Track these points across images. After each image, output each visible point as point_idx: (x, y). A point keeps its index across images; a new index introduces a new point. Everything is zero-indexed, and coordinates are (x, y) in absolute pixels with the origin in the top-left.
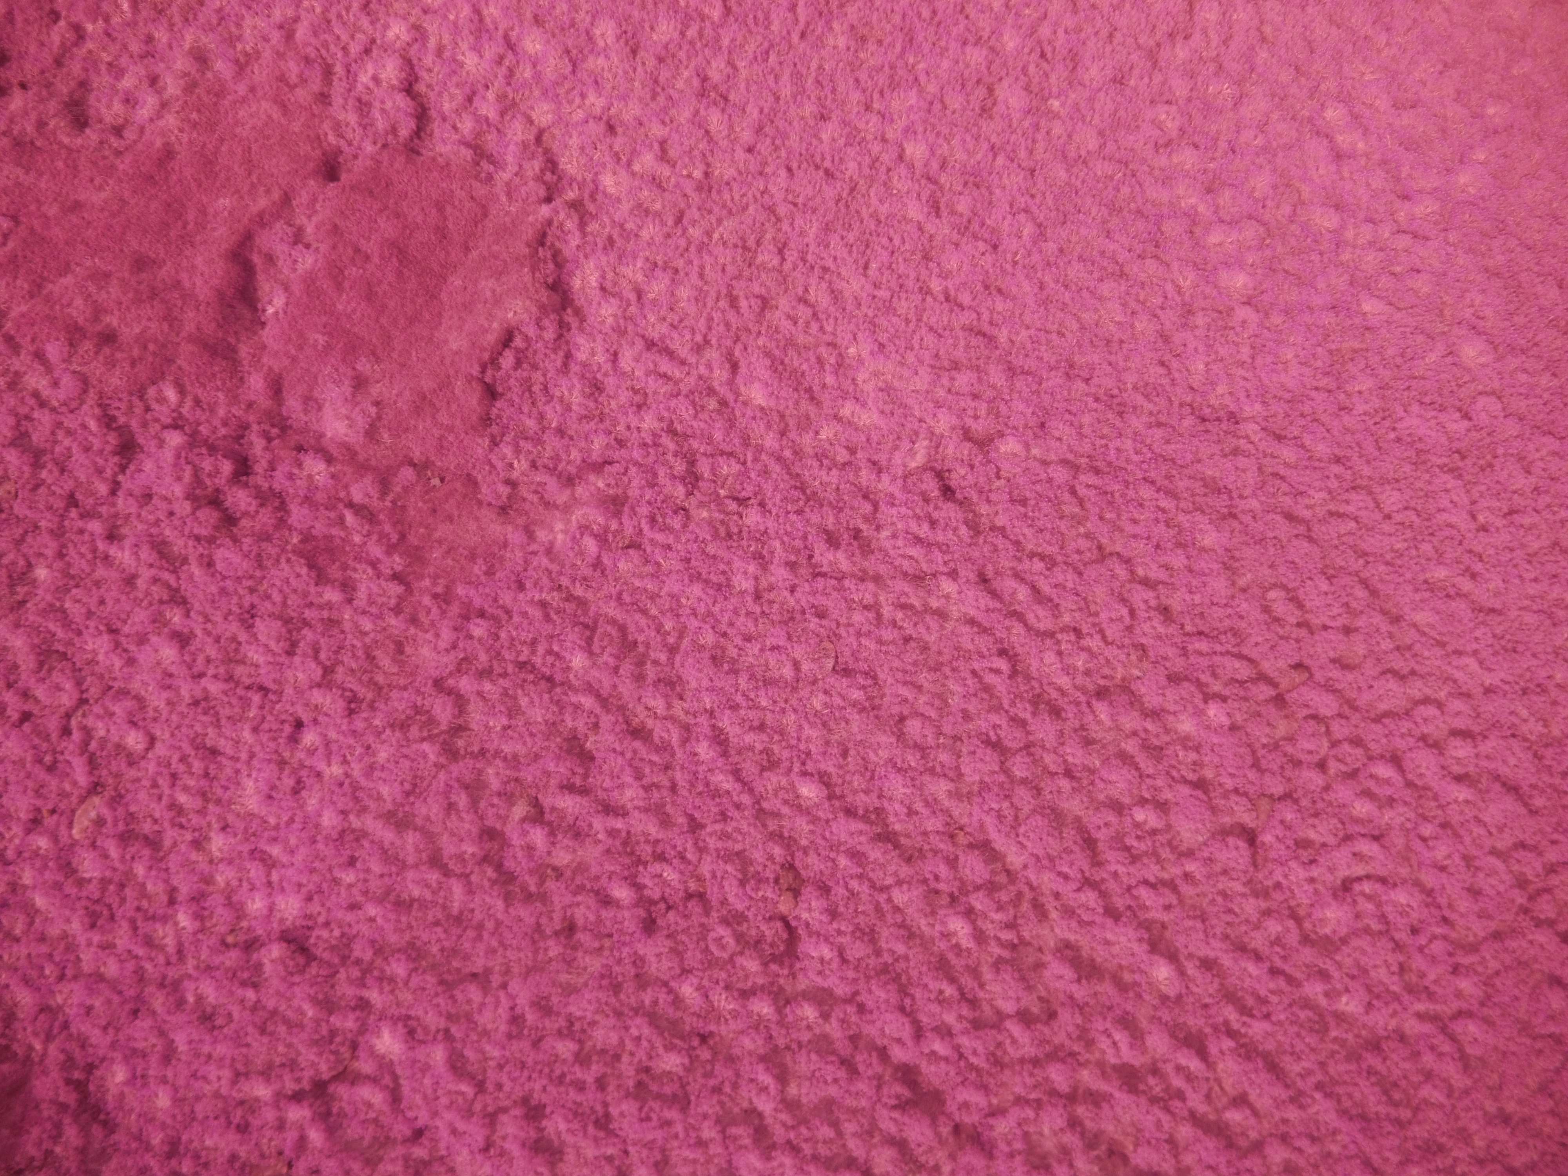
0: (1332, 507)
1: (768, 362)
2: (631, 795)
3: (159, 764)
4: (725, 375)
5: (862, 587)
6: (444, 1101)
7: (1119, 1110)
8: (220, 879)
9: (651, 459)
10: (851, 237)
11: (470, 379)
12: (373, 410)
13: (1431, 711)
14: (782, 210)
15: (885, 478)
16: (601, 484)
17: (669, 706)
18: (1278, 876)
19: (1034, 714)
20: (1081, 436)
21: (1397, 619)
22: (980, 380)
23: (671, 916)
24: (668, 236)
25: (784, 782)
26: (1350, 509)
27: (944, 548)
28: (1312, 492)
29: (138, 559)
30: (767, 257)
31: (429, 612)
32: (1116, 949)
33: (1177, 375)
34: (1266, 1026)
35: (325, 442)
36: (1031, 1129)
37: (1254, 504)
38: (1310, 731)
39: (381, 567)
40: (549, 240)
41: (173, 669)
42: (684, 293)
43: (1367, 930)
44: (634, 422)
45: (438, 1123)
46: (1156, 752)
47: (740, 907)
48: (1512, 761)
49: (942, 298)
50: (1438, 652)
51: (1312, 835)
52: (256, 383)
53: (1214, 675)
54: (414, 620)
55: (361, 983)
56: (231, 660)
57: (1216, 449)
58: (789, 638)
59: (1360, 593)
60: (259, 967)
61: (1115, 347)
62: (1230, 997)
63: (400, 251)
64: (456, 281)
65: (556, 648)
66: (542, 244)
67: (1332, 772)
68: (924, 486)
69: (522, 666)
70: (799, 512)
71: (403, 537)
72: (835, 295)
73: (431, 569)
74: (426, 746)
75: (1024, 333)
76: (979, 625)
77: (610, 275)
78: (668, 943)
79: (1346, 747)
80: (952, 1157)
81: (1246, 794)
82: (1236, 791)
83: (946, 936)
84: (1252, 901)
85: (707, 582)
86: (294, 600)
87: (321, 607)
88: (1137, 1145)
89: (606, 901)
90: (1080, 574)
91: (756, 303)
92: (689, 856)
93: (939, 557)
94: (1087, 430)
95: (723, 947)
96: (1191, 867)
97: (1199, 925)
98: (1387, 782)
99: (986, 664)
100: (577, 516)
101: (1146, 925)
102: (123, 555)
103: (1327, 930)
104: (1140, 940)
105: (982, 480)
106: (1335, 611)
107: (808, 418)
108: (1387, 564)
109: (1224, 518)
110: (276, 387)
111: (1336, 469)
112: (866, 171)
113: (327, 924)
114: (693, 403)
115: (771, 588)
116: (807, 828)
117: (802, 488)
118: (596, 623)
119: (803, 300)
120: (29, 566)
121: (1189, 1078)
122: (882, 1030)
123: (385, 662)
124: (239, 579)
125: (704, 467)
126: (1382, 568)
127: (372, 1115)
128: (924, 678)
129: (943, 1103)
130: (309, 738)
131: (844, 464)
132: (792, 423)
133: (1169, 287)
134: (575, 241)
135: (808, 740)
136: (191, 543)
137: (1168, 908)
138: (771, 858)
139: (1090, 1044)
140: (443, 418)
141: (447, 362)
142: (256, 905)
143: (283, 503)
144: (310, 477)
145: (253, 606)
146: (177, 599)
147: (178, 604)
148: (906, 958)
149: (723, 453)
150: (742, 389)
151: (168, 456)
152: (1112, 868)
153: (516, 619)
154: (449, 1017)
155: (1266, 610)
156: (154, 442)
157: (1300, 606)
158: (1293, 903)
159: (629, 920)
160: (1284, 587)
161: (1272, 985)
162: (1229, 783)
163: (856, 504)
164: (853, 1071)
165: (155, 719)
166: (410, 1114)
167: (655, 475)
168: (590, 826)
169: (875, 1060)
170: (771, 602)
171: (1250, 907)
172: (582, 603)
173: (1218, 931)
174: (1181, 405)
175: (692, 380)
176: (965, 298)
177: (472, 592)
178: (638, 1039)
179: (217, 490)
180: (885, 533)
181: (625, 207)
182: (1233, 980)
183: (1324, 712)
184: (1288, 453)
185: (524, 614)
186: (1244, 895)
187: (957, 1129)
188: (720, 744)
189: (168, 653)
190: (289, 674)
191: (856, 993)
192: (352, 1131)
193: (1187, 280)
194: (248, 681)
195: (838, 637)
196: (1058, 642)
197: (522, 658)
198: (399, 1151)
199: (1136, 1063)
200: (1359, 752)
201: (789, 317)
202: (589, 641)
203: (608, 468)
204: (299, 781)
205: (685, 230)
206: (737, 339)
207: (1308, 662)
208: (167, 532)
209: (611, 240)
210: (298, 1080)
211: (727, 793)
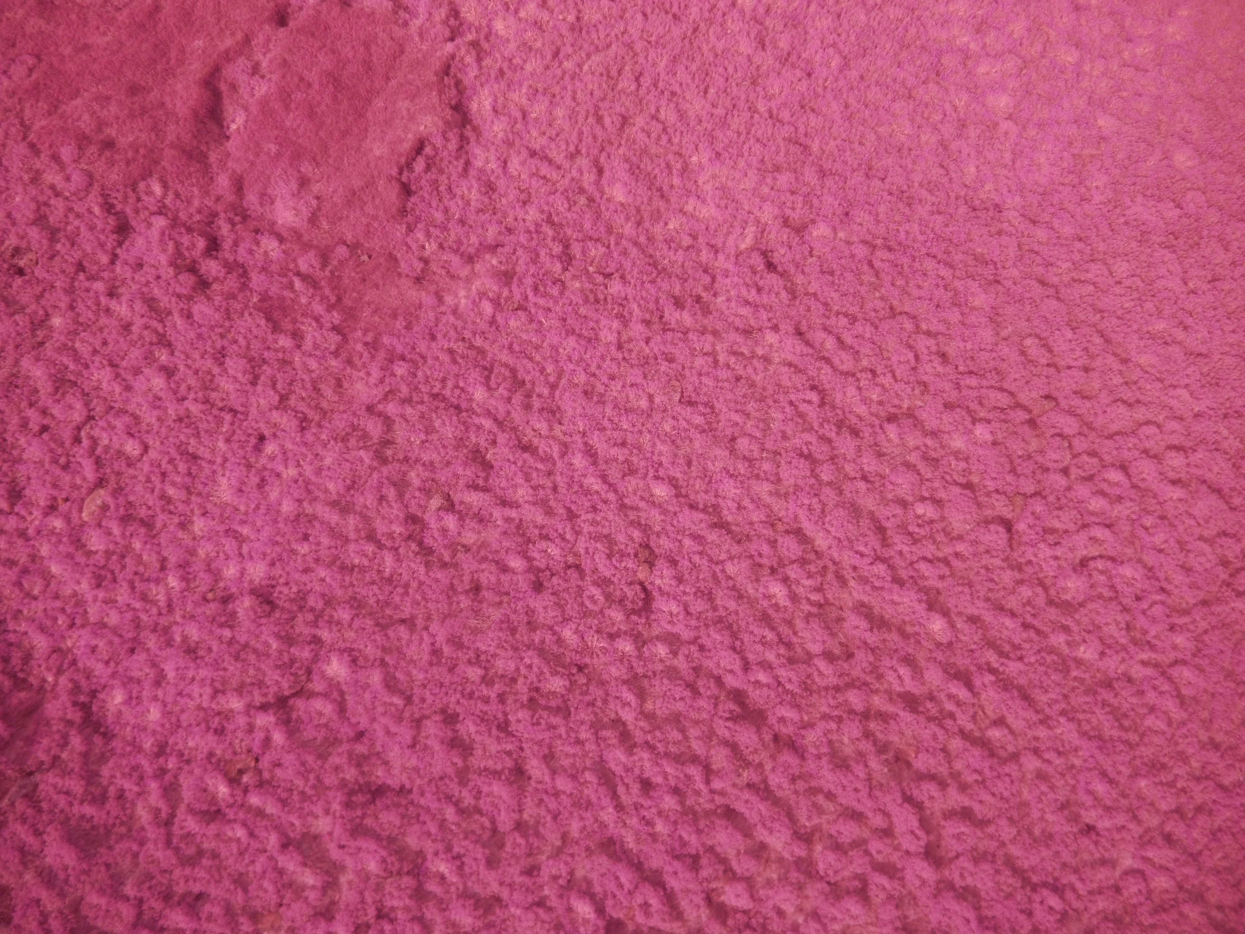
0: (1074, 275)
1: (627, 166)
2: (522, 493)
3: (152, 465)
4: (593, 177)
5: (703, 338)
6: (380, 709)
7: (903, 725)
8: (201, 553)
9: (534, 243)
10: (694, 68)
11: (390, 178)
12: (314, 203)
13: (1151, 430)
14: (639, 46)
15: (721, 257)
16: (494, 262)
17: (551, 429)
18: (1029, 556)
19: (838, 434)
20: (878, 221)
21: (1125, 361)
22: (797, 178)
23: (555, 580)
24: (547, 68)
25: (641, 485)
26: (1090, 276)
27: (769, 309)
28: (1059, 263)
29: (133, 310)
30: (626, 83)
31: (361, 356)
32: (901, 609)
33: (953, 175)
34: (1020, 666)
35: (276, 228)
36: (835, 737)
37: (1015, 272)
38: (1056, 445)
39: (323, 320)
40: (453, 70)
41: (161, 394)
42: (560, 112)
43: (1100, 596)
44: (521, 214)
45: (376, 726)
46: (934, 462)
47: (608, 574)
48: (1216, 469)
49: (766, 115)
50: (1159, 385)
51: (1057, 525)
52: (223, 182)
53: (981, 403)
54: (349, 362)
55: (315, 624)
56: (206, 388)
57: (985, 230)
58: (645, 377)
59: (1097, 340)
60: (233, 614)
61: (905, 152)
62: (991, 644)
63: (335, 79)
64: (379, 103)
65: (461, 384)
66: (447, 74)
67: (1073, 477)
68: (752, 262)
69: (435, 396)
70: (653, 282)
71: (339, 299)
72: (682, 115)
73: (363, 324)
74: (362, 453)
75: (832, 143)
76: (796, 367)
77: (501, 100)
78: (552, 598)
79: (1085, 458)
80: (773, 757)
81: (1005, 493)
82: (997, 491)
83: (768, 597)
84: (1009, 572)
85: (580, 336)
86: (256, 345)
87: (276, 350)
88: (917, 753)
89: (505, 569)
90: (876, 328)
91: (618, 121)
92: (568, 536)
93: (764, 315)
94: (882, 216)
95: (595, 602)
96: (961, 548)
97: (966, 590)
98: (1117, 484)
99: (801, 396)
100: (476, 285)
101: (926, 591)
102: (121, 309)
103: (1068, 597)
104: (920, 601)
105: (798, 257)
106: (1078, 353)
107: (659, 211)
108: (1119, 318)
109: (990, 283)
110: (239, 186)
111: (1079, 245)
112: (706, 15)
113: (287, 584)
114: (568, 199)
115: (630, 340)
116: (659, 518)
117: (655, 265)
118: (492, 366)
119: (654, 117)
120: (47, 315)
121: (958, 704)
122: (718, 664)
123: (328, 391)
124: (212, 328)
125: (576, 250)
126: (1114, 321)
127: (323, 721)
128: (751, 406)
129: (766, 718)
130: (270, 448)
131: (688, 248)
132: (646, 215)
133: (947, 106)
134: (473, 72)
135: (660, 454)
136: (174, 299)
137: (942, 578)
138: (631, 539)
139: (880, 677)
140: (369, 209)
141: (372, 165)
142: (231, 571)
143: (245, 272)
144: (266, 252)
145: (223, 348)
146: (164, 342)
147: (165, 346)
148: (737, 613)
149: (591, 239)
150: (607, 189)
151: (154, 234)
152: (898, 548)
153: (430, 362)
154: (384, 650)
155: (1023, 353)
156: (143, 225)
157: (1050, 351)
158: (1041, 575)
159: (523, 583)
160: (1037, 336)
161: (1025, 635)
162: (991, 485)
163: (697, 276)
164: (696, 693)
165: (148, 432)
166: (354, 720)
167: (538, 255)
168: (491, 515)
169: (712, 684)
170: (630, 351)
171: (1007, 577)
172: (481, 352)
173: (982, 594)
174: (957, 198)
175: (567, 181)
176: (785, 115)
177: (395, 341)
178: (530, 667)
179: (194, 261)
180: (720, 299)
181: (512, 46)
182: (994, 633)
183: (1067, 431)
184: (1041, 234)
185: (437, 358)
186: (1002, 568)
187: (776, 738)
188: (591, 456)
189: (158, 382)
190: (253, 400)
191: (697, 638)
192: (308, 733)
193: (962, 100)
194: (221, 405)
195: (683, 376)
196: (858, 380)
197: (435, 391)
198: (345, 747)
199: (916, 691)
200: (1095, 460)
201: (643, 130)
202: (488, 378)
203: (499, 250)
204: (263, 480)
205: (561, 63)
206: (602, 150)
207: (1055, 394)
208: (156, 291)
209: (501, 72)
210: (265, 695)
211: (597, 492)
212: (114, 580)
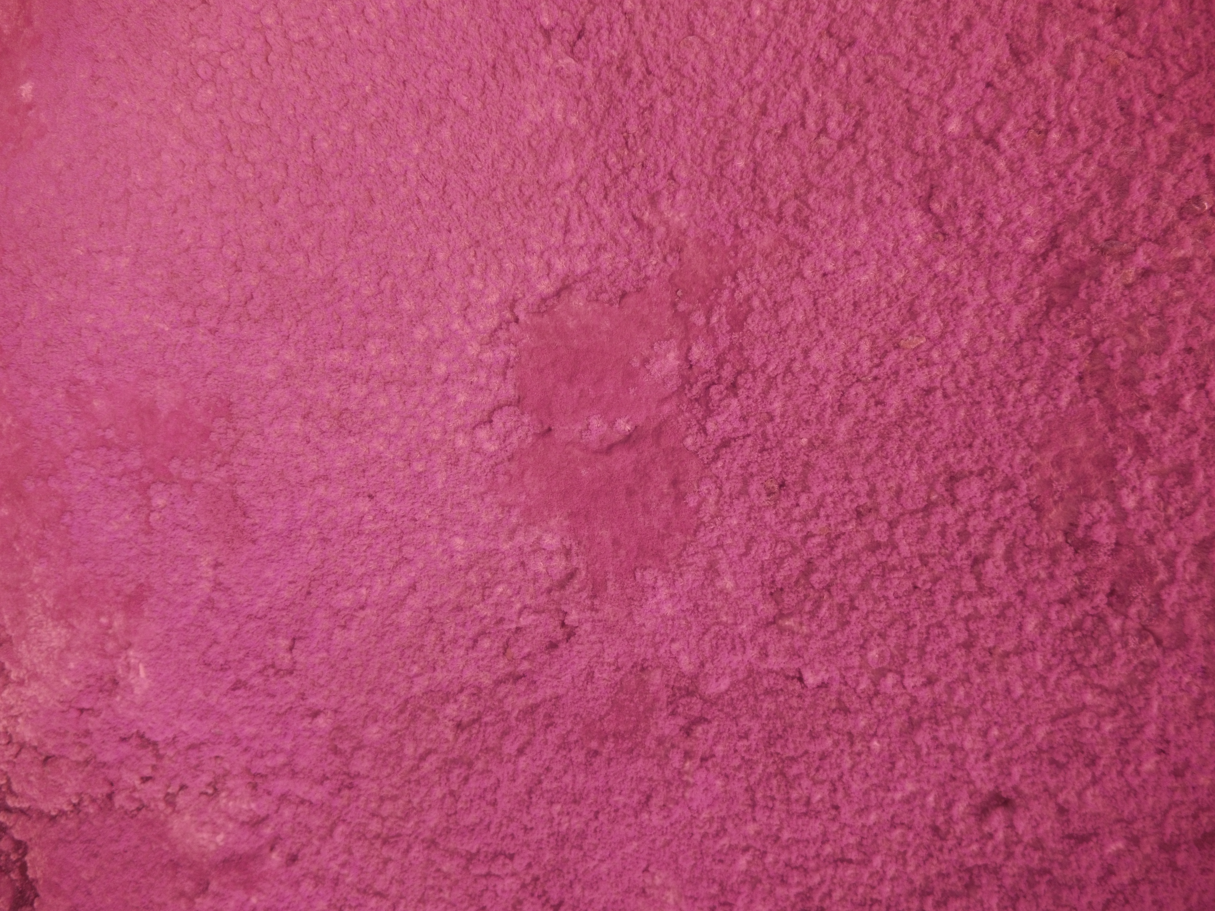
1: (551, 166)
2: (795, 92)
3: (872, 325)
5: (646, 46)
6: (968, 81)
8: (915, 262)
9: (624, 197)
11: (621, 308)
12: (656, 345)
15: (585, 72)
16: (647, 214)
17: (744, 104)
22: (517, 54)
23: (843, 36)
25: (758, 23)
29: (777, 398)
31: (746, 252)
35: (683, 358)
40: (535, 309)
41: (823, 347)
44: (609, 219)
45: (979, 78)
52: (667, 409)
54: (753, 256)
56: (808, 324)
58: (686, 64)
60: (947, 208)
63: (572, 377)
64: (575, 344)
65: (738, 178)
66: (539, 310)
68: (582, 48)
69: (753, 189)
70: (620, 101)
71: (713, 288)
73: (724, 265)
74: (811, 203)
77: (540, 274)
78: (855, 29)
85: (675, 126)
86: (766, 315)
87: (764, 302)
89: (849, 70)
92: (812, 46)
93: (615, 16)
100: (668, 214)
102: (778, 407)
110: (665, 400)
113: (914, 192)
115: (665, 91)
117: (608, 109)
118: (718, 167)
124: (766, 346)
125: (617, 169)
130: (829, 266)
131: (587, 99)
132: (576, 140)
134: (531, 298)
136: (758, 380)
138: (796, 7)
140: (646, 310)
141: (617, 324)
143: (720, 355)
144: (702, 351)
145: (776, 332)
146: (788, 368)
147: (791, 367)
149: (606, 165)
150: (569, 174)
151: (720, 420)
153: (731, 208)
154: (931, 104)
156: (717, 434)
159: (853, 54)
163: (605, 78)
165: (852, 341)
166: (981, 94)
167: (631, 189)
168: (817, 102)
172: (711, 181)
175: (575, 201)
177: (727, 237)
178: (904, 14)
185: (727, 205)
188: (752, 66)
189: (816, 354)
190: (802, 293)
192: (1000, 113)
194: (814, 310)
197: (750, 189)
202: (727, 163)
203: (638, 214)
204: (853, 255)
210: (989, 152)
211: (774, 48)
212: (956, 299)
